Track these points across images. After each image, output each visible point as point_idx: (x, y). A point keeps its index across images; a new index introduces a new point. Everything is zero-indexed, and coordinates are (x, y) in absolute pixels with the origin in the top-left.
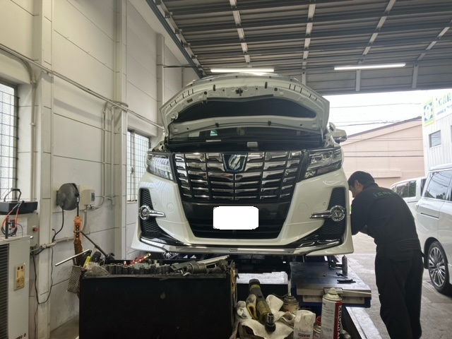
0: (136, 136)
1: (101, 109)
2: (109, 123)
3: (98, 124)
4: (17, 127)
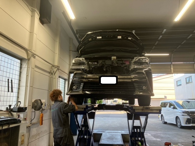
0: (61, 79)
2: (52, 74)
3: (48, 74)
4: (20, 76)
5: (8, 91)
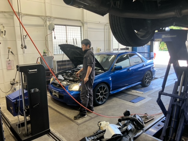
1: (104, 26)
3: (103, 31)
4: (81, 35)
5: (74, 44)
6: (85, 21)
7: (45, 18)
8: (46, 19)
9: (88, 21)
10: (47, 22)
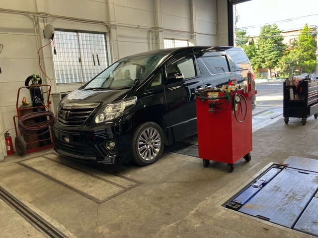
0: (175, 41)
1: (147, 33)
2: (152, 39)
3: (146, 41)
4: (107, 49)
5: (95, 65)
6: (112, 23)
7: (35, 16)
8: (38, 19)
9: (117, 24)
10: (40, 23)
